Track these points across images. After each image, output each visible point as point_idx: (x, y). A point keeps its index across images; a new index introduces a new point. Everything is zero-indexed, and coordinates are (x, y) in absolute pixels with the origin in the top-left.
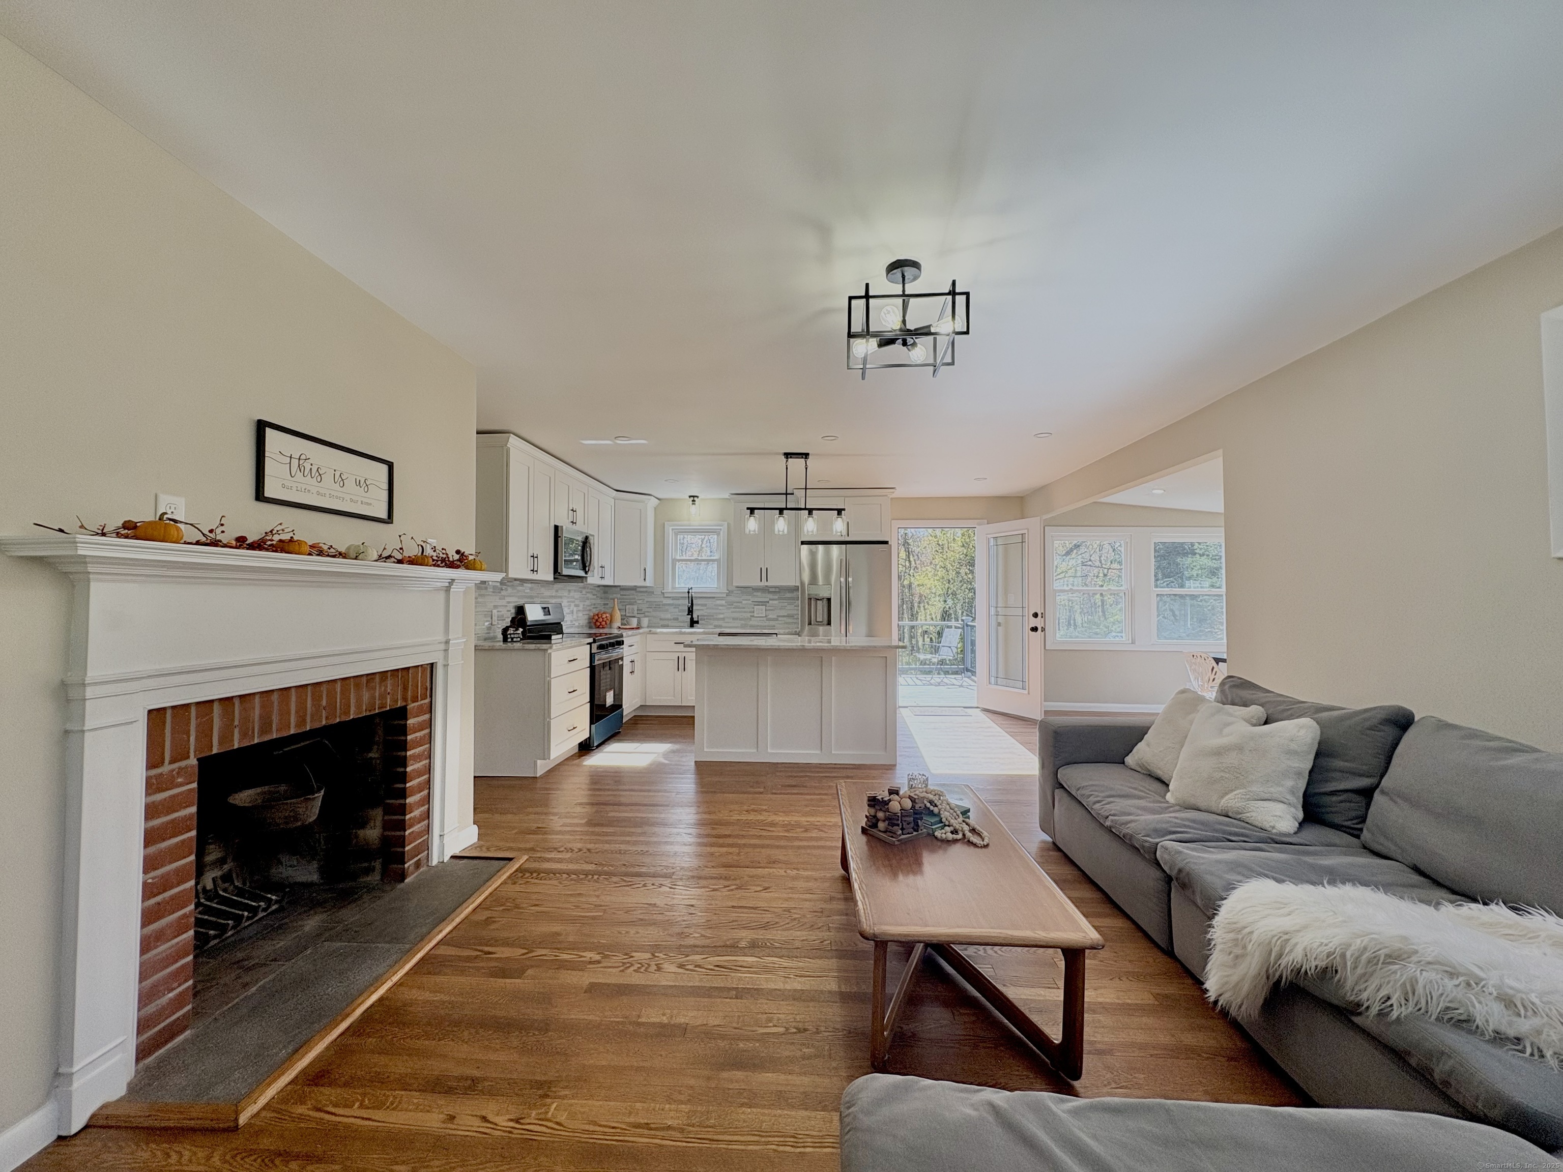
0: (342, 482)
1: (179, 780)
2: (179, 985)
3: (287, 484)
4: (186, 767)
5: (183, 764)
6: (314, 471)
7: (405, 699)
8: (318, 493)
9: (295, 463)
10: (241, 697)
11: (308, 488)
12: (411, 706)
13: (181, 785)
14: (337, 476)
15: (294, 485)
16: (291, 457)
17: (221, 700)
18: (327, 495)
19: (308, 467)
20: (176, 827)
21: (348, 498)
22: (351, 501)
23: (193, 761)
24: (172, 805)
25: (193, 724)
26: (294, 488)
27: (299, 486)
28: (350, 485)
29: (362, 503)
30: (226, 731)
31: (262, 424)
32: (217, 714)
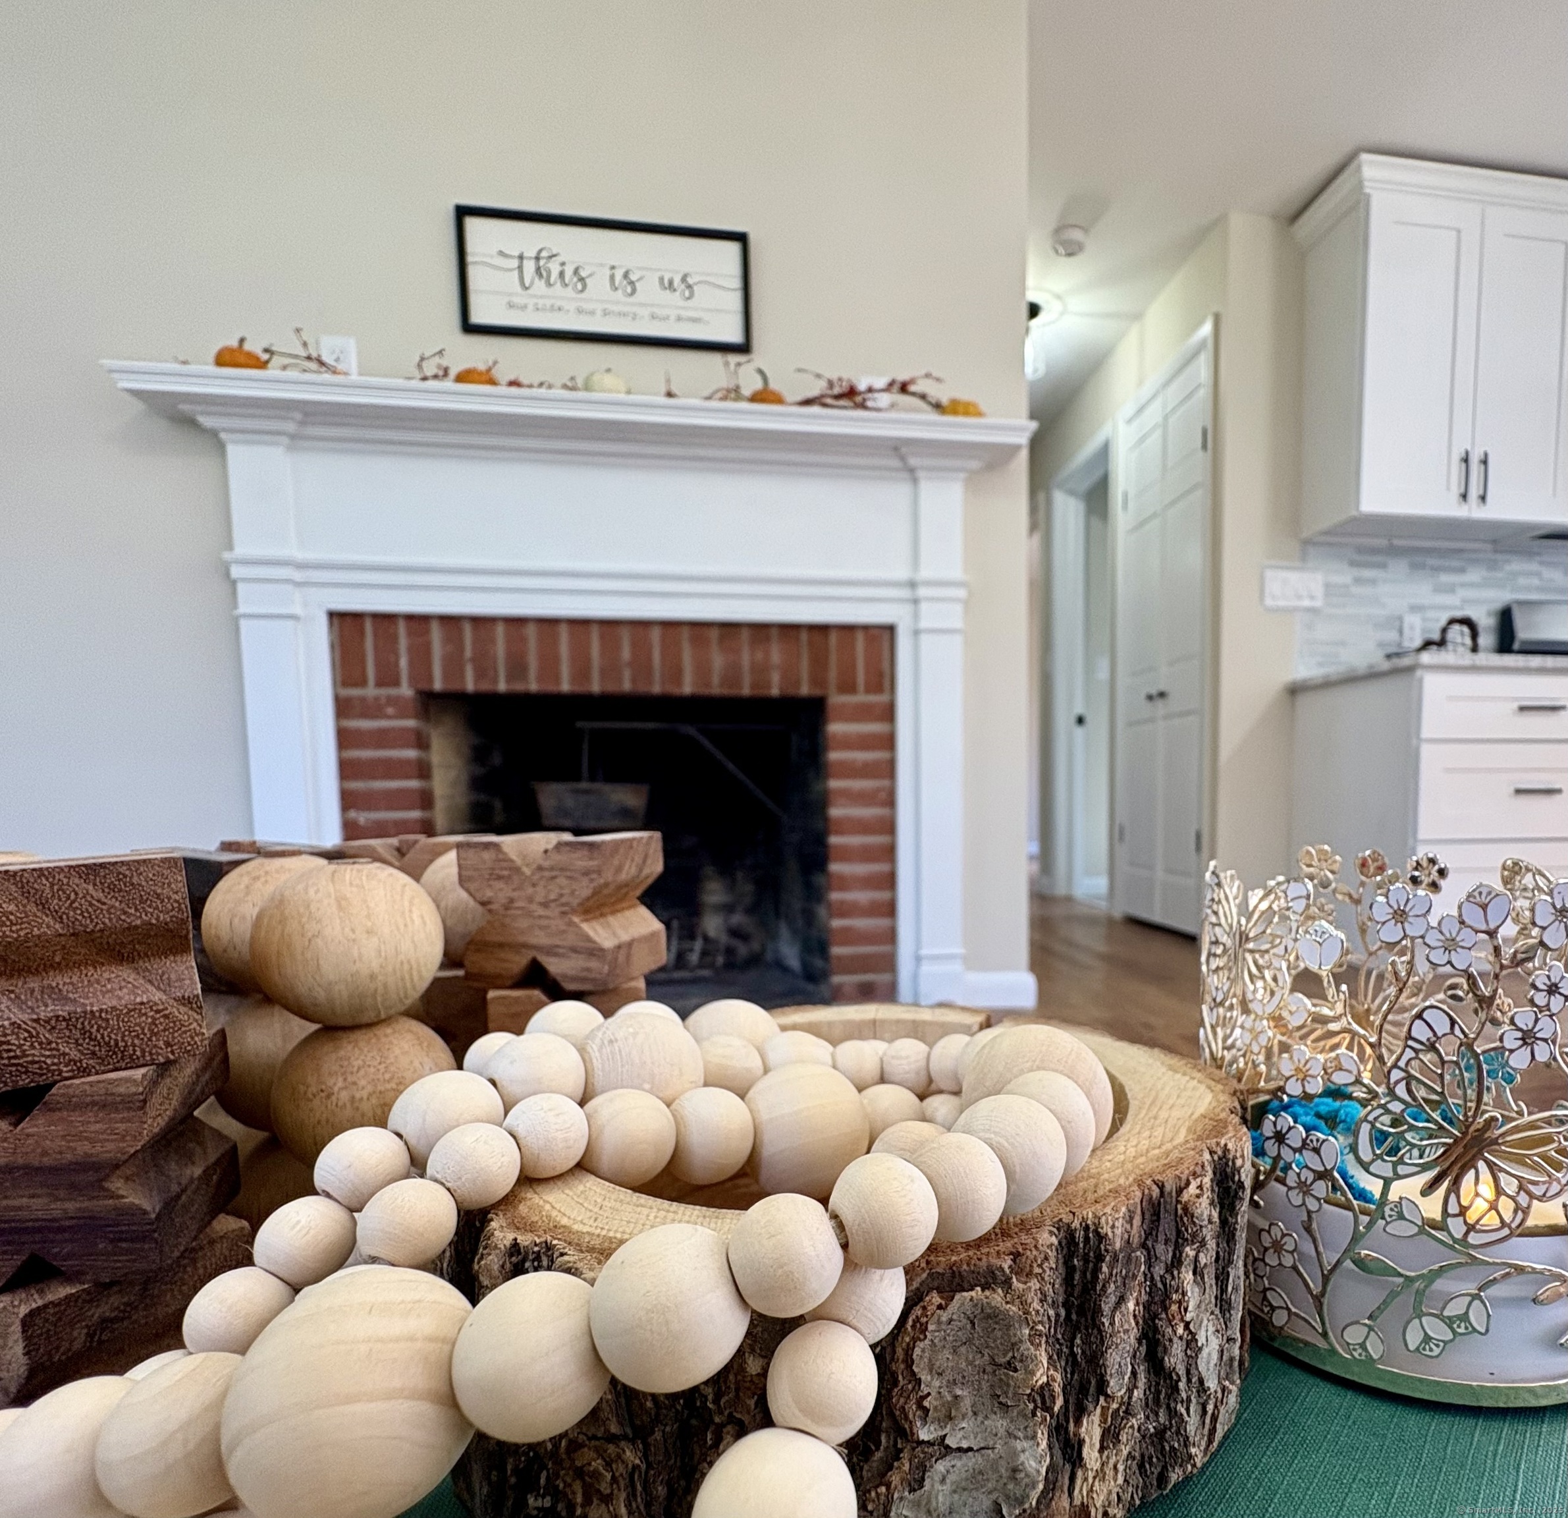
0: (630, 287)
1: (389, 711)
3: (517, 300)
4: (397, 697)
5: (393, 691)
6: (568, 273)
7: (818, 678)
8: (580, 311)
9: (529, 267)
11: (558, 303)
12: (836, 700)
13: (389, 717)
15: (531, 300)
16: (520, 257)
17: (442, 619)
18: (599, 313)
19: (555, 268)
20: (391, 769)
21: (645, 312)
22: (653, 317)
23: (406, 690)
24: (382, 739)
25: (403, 643)
26: (531, 307)
27: (541, 302)
28: (649, 290)
29: (679, 319)
30: (453, 664)
31: (463, 212)
32: (436, 633)
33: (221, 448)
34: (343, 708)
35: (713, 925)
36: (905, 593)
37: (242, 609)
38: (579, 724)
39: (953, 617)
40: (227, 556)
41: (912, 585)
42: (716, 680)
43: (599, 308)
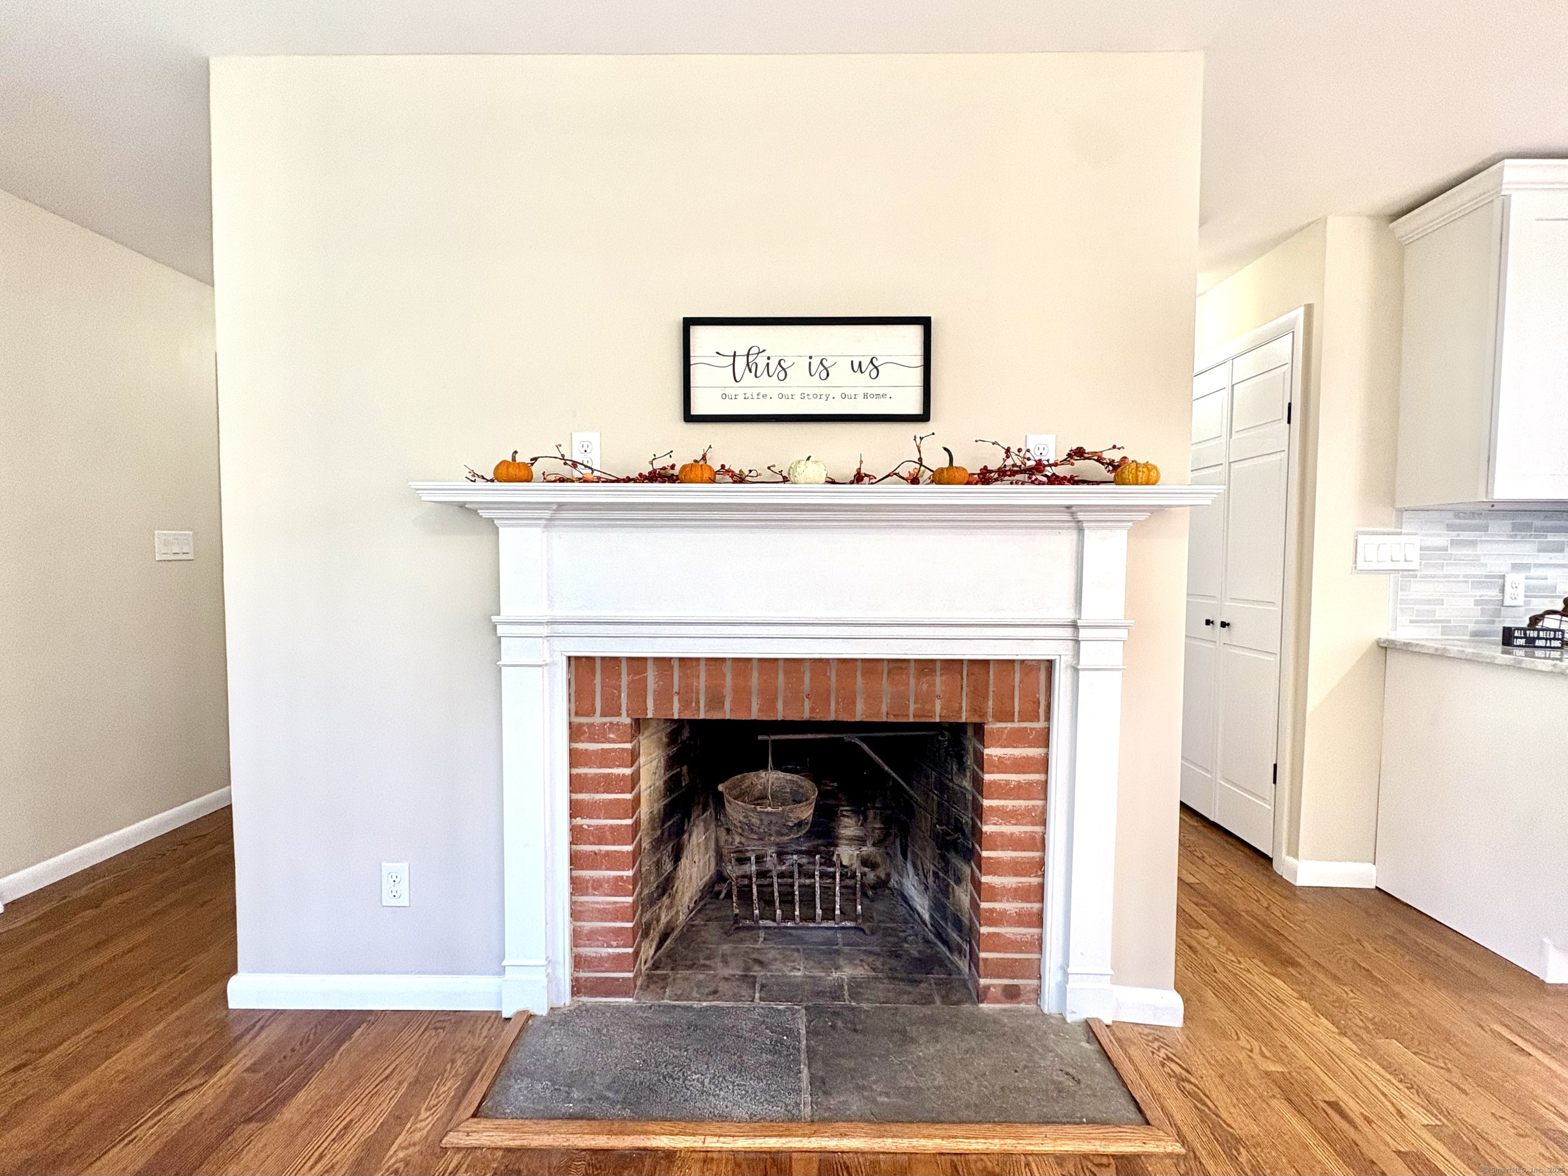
0: (825, 373)
1: (612, 736)
2: (618, 947)
3: (728, 392)
4: (618, 724)
5: (615, 720)
6: (773, 364)
8: (781, 396)
9: (741, 362)
10: (681, 660)
11: (763, 391)
12: (992, 726)
13: (613, 741)
14: (815, 362)
15: (740, 392)
16: (734, 356)
17: (657, 660)
18: (797, 397)
19: (762, 361)
20: (609, 784)
21: (836, 393)
22: (844, 396)
23: (625, 720)
24: (604, 759)
25: (625, 679)
26: (742, 396)
27: (749, 391)
28: (841, 374)
29: (865, 396)
30: (663, 696)
31: (689, 323)
32: (651, 674)
33: (496, 530)
34: (575, 732)
35: (847, 854)
36: (1068, 632)
37: (505, 660)
38: (760, 738)
39: (1113, 654)
40: (495, 618)
41: (1075, 626)
42: (884, 709)
43: (797, 392)
